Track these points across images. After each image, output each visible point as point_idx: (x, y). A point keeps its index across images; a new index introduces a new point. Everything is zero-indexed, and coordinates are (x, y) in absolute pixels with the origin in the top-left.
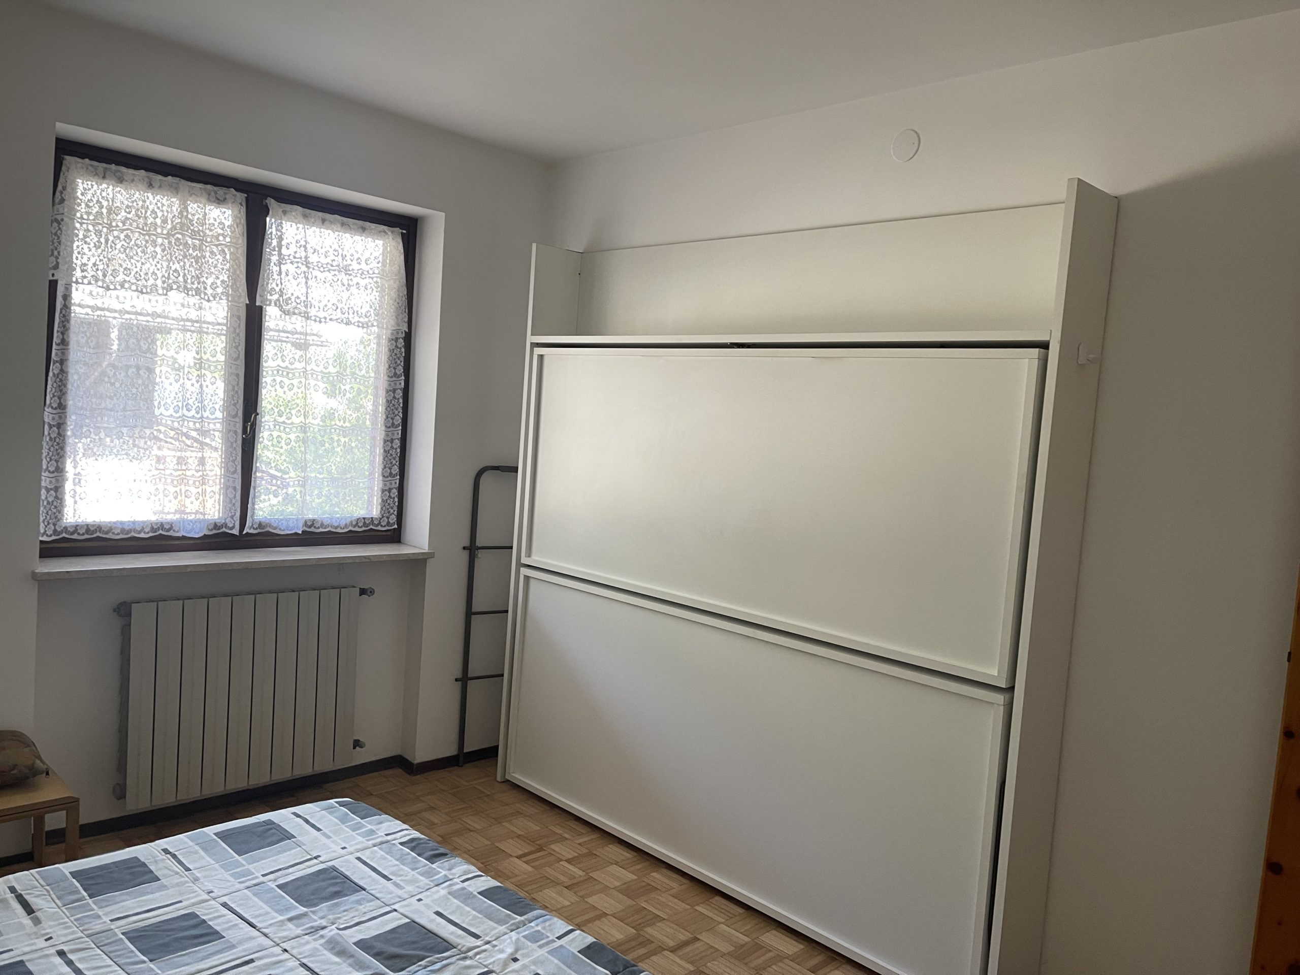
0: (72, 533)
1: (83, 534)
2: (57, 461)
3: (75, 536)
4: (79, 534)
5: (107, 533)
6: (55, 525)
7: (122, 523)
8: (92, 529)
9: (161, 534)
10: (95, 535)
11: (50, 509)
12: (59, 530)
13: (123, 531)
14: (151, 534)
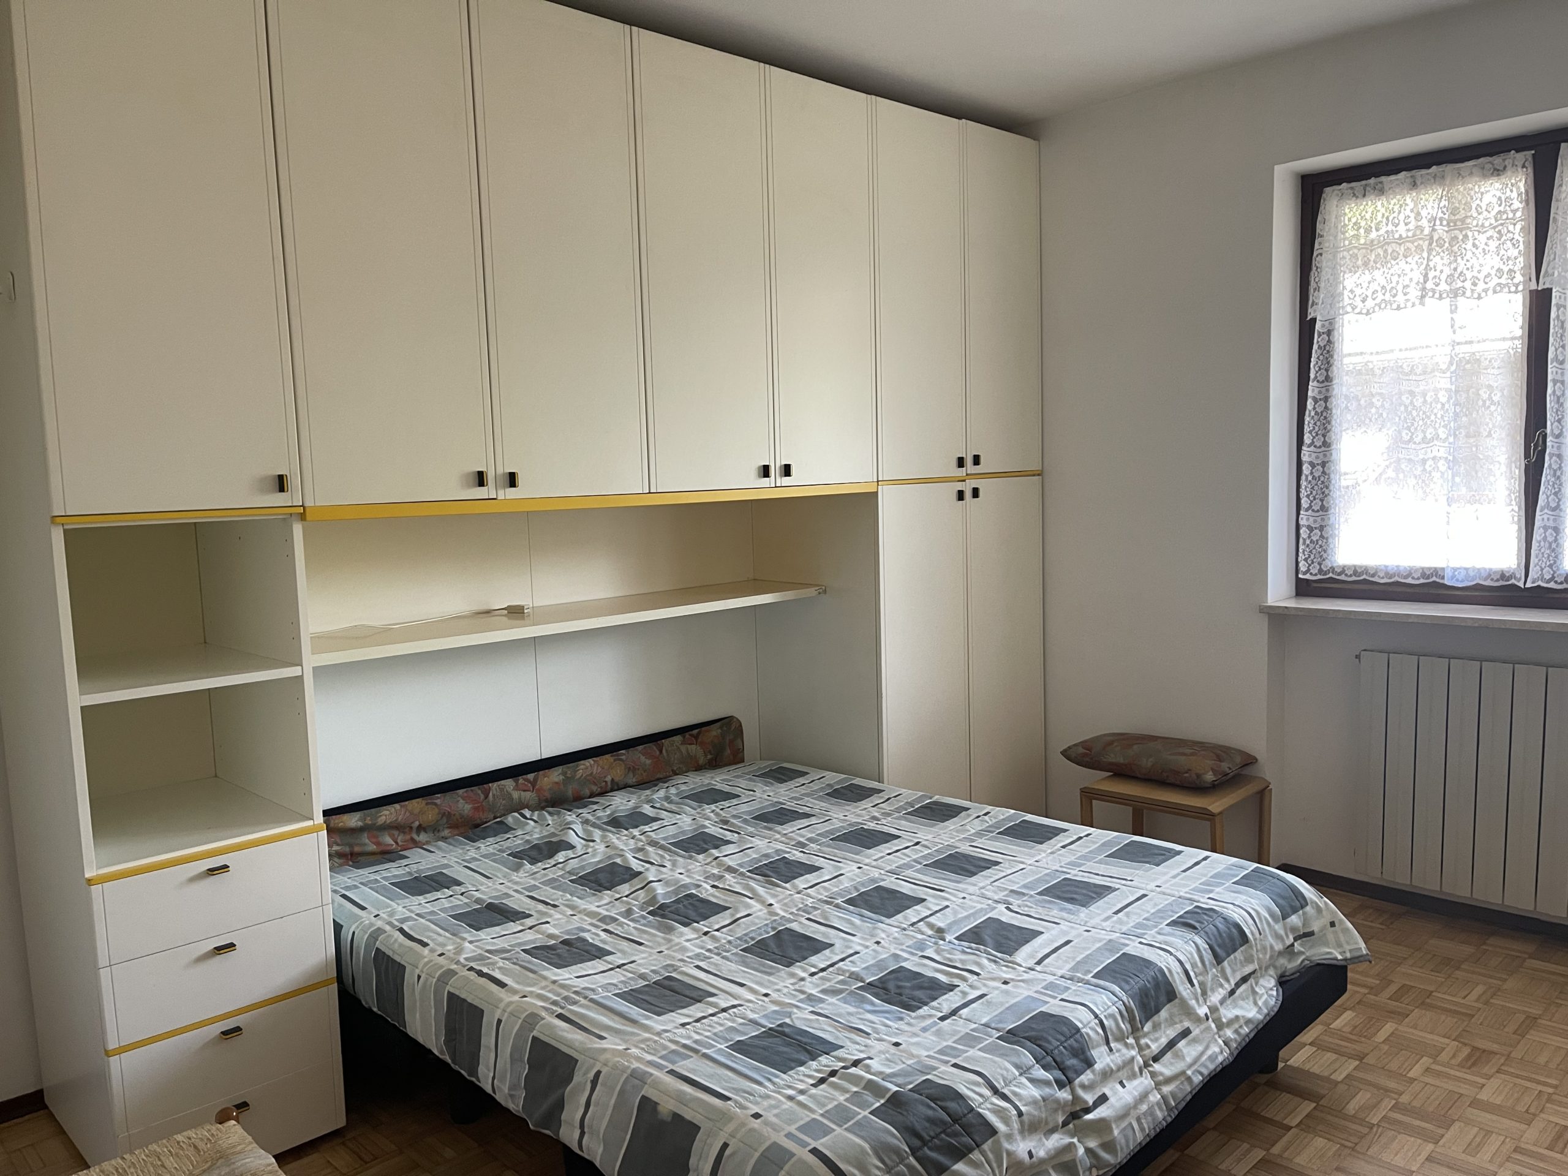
0: (1339, 574)
1: (1351, 576)
2: (1322, 500)
3: (1343, 577)
4: (1346, 575)
5: (1373, 576)
6: (1320, 564)
7: (1386, 567)
8: (1359, 571)
9: (1434, 582)
10: (1362, 578)
11: (1314, 548)
12: (1325, 569)
13: (1388, 575)
14: (1422, 581)
